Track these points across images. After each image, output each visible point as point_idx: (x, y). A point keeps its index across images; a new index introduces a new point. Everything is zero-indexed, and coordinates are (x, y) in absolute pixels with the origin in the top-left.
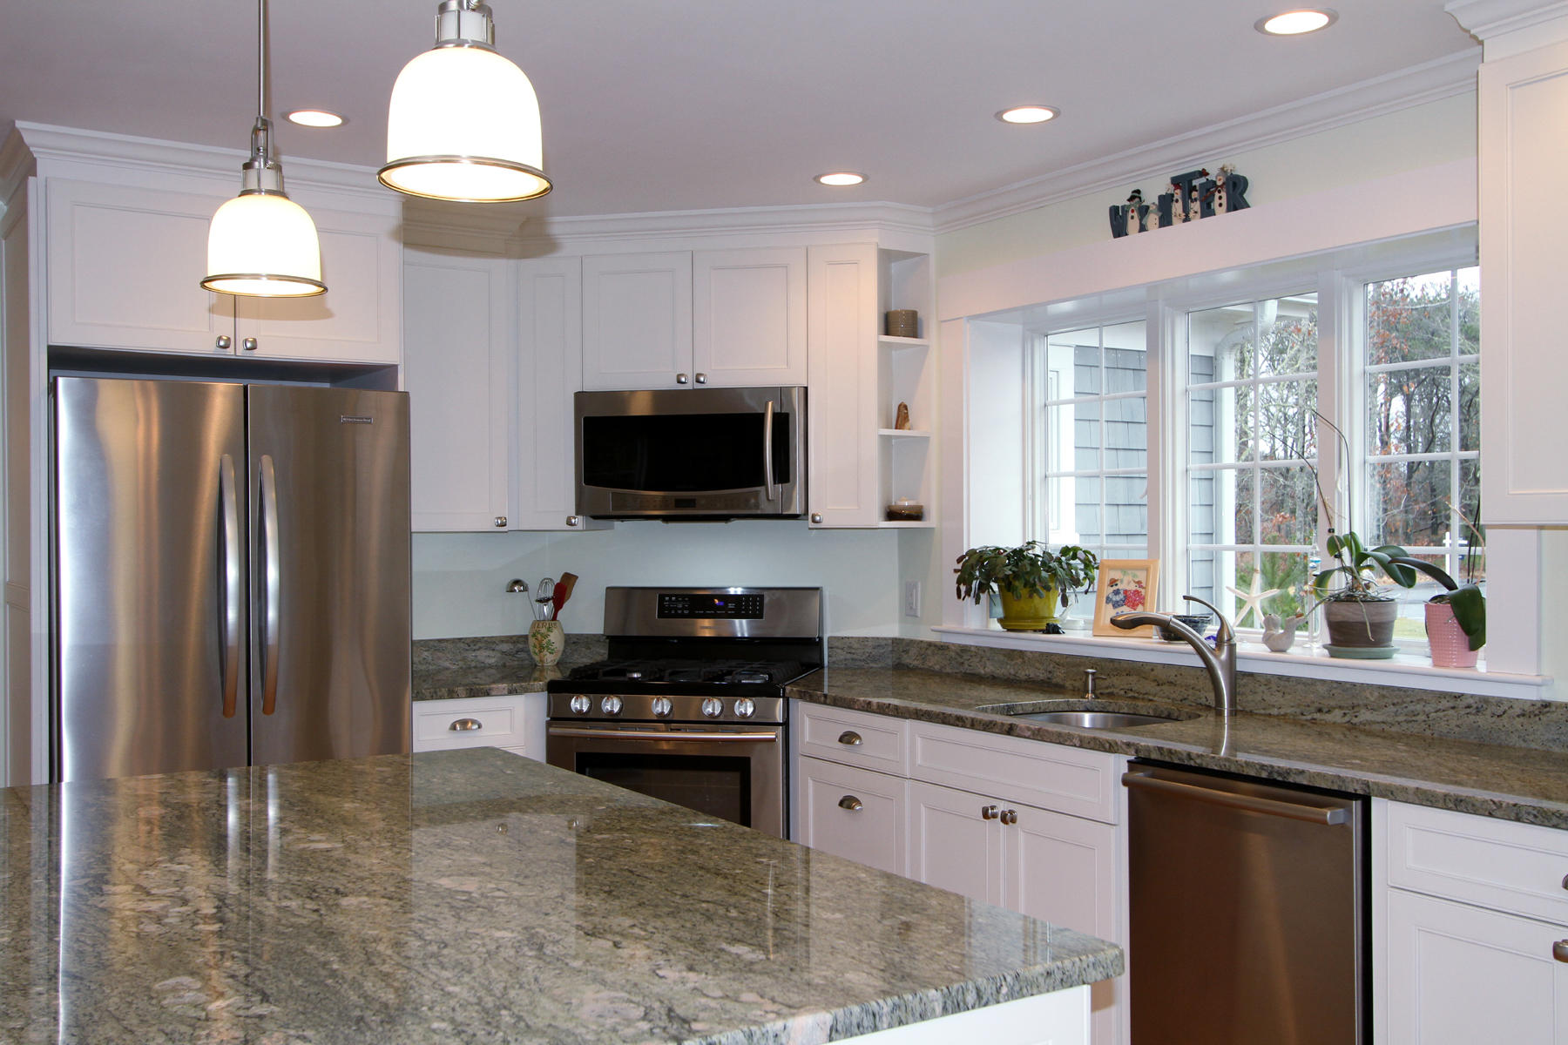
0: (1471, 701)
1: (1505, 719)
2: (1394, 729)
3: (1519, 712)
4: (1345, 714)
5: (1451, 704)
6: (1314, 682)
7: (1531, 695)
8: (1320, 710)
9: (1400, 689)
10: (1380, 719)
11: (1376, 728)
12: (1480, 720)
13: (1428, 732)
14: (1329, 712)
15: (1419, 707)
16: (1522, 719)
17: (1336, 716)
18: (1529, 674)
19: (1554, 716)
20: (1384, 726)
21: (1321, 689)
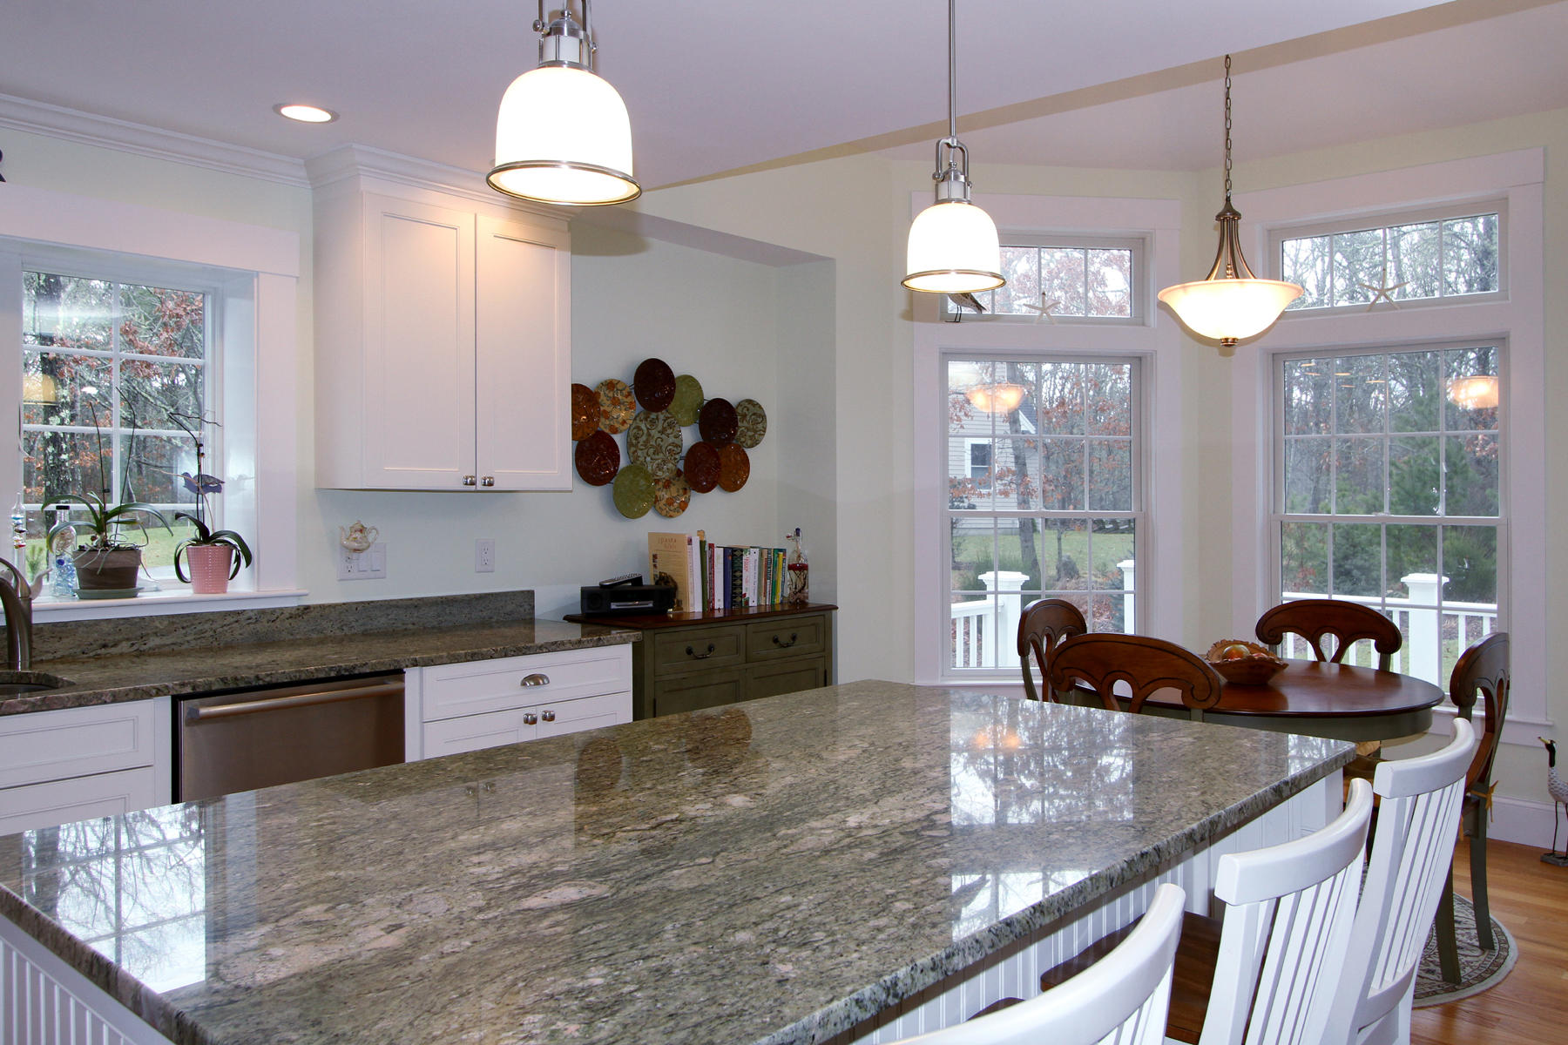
0: (252, 614)
1: (278, 623)
2: (184, 647)
3: (288, 615)
4: (133, 644)
5: (235, 619)
6: (97, 622)
7: (294, 603)
8: (105, 646)
9: (188, 615)
10: (168, 642)
11: (167, 649)
12: (258, 626)
13: (216, 643)
14: (115, 645)
15: (207, 626)
16: (290, 620)
17: (124, 647)
18: (292, 589)
19: (313, 614)
20: (173, 647)
21: (106, 628)
